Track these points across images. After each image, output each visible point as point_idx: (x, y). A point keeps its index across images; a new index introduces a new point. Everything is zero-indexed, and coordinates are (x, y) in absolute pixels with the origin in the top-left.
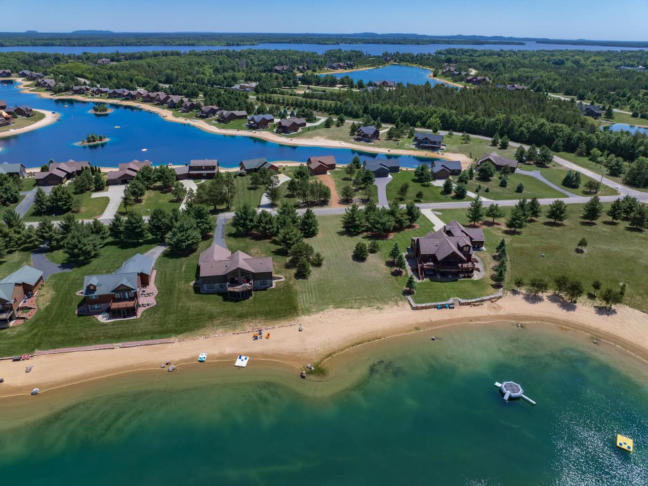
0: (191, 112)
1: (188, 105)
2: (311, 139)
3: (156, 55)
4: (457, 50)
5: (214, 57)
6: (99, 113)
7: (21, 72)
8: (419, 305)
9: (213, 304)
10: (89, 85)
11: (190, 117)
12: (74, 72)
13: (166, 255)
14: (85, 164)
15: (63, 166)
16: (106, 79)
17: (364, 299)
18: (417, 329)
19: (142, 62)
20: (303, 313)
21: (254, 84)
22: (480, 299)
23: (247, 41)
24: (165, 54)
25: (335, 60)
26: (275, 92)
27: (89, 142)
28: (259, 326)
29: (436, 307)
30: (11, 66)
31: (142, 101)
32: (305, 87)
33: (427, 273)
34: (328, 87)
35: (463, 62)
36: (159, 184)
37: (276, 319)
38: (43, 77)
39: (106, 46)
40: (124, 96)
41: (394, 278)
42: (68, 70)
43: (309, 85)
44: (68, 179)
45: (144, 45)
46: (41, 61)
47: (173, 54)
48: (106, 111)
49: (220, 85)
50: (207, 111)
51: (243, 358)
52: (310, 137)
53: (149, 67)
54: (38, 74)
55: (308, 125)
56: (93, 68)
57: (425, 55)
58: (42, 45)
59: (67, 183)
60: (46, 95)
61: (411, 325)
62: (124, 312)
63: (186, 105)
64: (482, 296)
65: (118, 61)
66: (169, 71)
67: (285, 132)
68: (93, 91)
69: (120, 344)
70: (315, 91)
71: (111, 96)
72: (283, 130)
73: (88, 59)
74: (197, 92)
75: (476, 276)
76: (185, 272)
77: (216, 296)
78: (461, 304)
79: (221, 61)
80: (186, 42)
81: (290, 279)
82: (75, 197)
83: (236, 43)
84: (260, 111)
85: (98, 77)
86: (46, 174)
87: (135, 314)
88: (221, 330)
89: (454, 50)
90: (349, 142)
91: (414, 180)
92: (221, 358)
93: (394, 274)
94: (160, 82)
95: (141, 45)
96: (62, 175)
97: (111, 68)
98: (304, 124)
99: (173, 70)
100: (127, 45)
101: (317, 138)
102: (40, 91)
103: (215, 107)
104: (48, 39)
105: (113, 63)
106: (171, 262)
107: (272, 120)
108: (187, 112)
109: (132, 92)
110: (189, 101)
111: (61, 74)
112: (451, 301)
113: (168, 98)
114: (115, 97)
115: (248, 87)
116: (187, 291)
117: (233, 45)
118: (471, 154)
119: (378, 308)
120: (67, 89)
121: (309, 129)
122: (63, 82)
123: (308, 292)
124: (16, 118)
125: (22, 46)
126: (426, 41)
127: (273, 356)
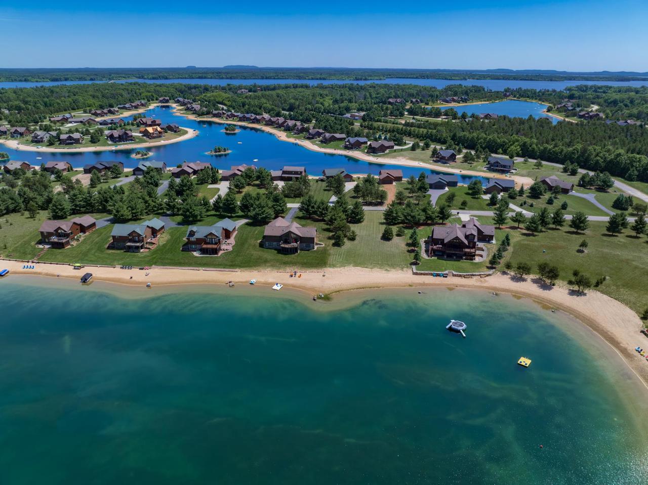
0: (301, 134)
1: (299, 128)
2: (394, 159)
3: (287, 87)
4: (589, 87)
5: (336, 90)
6: (228, 132)
7: (176, 99)
8: (418, 272)
9: (270, 254)
10: (226, 110)
11: (299, 138)
12: (217, 100)
13: (247, 224)
14: (208, 165)
15: (192, 165)
16: (240, 106)
17: (378, 264)
18: (410, 286)
19: (274, 93)
20: (330, 267)
21: (362, 114)
22: (471, 274)
23: (375, 76)
24: (295, 87)
25: (451, 94)
26: (380, 121)
27: (216, 152)
28: (296, 270)
29: (432, 274)
30: (170, 95)
31: (265, 125)
32: (410, 118)
33: (436, 253)
34: (433, 118)
35: (587, 99)
36: (257, 182)
37: (309, 268)
38: (192, 103)
39: (248, 79)
40: (251, 120)
41: (408, 253)
42: (212, 98)
43: (416, 116)
44: (194, 175)
45: (281, 79)
46: (193, 90)
47: (302, 87)
48: (234, 130)
49: (334, 114)
50: (314, 133)
51: (279, 285)
52: (394, 157)
53: (278, 97)
54: (189, 100)
55: (396, 147)
56: (232, 97)
57: (548, 91)
58: (197, 78)
59: (193, 177)
60: (192, 117)
61: (407, 283)
62: (210, 251)
63: (298, 128)
64: (474, 272)
65: (255, 91)
66: (292, 101)
67: (374, 153)
68: (228, 115)
69: (204, 269)
70: (419, 121)
71: (241, 119)
72: (372, 151)
73: (230, 89)
74: (311, 119)
75: (477, 259)
76: (257, 234)
77: (273, 250)
78: (454, 275)
79: (342, 94)
80: (319, 76)
81: (329, 245)
82: (196, 186)
83: (364, 78)
84: (358, 135)
85: (234, 104)
86: (179, 169)
87: (216, 253)
88: (269, 269)
89: (586, 86)
90: (427, 163)
91: (467, 194)
92: (264, 284)
93: (408, 251)
94: (284, 110)
95: (278, 79)
96: (190, 171)
97: (246, 97)
98: (392, 147)
99: (297, 99)
100: (267, 78)
101: (400, 158)
102: (188, 114)
103: (321, 131)
104: (203, 73)
105: (250, 93)
106: (249, 228)
107: (366, 143)
108: (298, 134)
109: (258, 117)
110: (302, 125)
111: (206, 101)
112: (446, 272)
113: (285, 122)
114: (244, 121)
115: (357, 116)
116: (255, 245)
117: (361, 80)
118: (537, 178)
119: (386, 270)
120: (208, 113)
121: (395, 151)
122: (206, 107)
123: (339, 255)
124: (167, 132)
125: (181, 78)
126: (562, 77)
127: (299, 287)
